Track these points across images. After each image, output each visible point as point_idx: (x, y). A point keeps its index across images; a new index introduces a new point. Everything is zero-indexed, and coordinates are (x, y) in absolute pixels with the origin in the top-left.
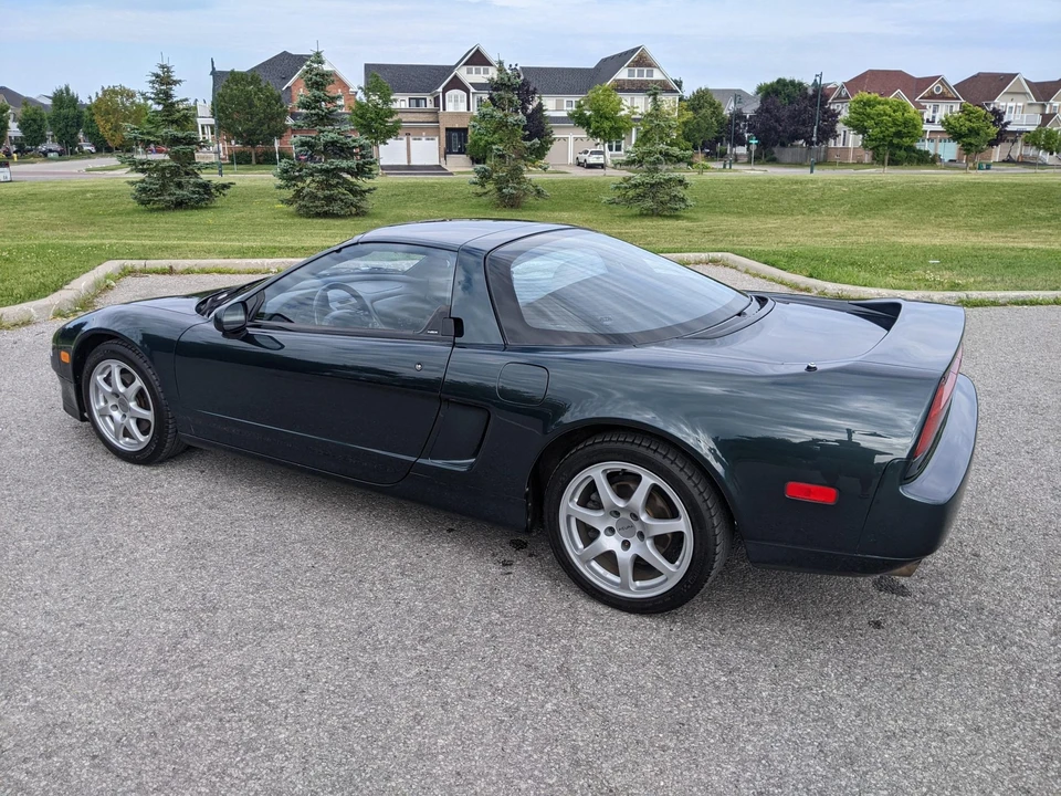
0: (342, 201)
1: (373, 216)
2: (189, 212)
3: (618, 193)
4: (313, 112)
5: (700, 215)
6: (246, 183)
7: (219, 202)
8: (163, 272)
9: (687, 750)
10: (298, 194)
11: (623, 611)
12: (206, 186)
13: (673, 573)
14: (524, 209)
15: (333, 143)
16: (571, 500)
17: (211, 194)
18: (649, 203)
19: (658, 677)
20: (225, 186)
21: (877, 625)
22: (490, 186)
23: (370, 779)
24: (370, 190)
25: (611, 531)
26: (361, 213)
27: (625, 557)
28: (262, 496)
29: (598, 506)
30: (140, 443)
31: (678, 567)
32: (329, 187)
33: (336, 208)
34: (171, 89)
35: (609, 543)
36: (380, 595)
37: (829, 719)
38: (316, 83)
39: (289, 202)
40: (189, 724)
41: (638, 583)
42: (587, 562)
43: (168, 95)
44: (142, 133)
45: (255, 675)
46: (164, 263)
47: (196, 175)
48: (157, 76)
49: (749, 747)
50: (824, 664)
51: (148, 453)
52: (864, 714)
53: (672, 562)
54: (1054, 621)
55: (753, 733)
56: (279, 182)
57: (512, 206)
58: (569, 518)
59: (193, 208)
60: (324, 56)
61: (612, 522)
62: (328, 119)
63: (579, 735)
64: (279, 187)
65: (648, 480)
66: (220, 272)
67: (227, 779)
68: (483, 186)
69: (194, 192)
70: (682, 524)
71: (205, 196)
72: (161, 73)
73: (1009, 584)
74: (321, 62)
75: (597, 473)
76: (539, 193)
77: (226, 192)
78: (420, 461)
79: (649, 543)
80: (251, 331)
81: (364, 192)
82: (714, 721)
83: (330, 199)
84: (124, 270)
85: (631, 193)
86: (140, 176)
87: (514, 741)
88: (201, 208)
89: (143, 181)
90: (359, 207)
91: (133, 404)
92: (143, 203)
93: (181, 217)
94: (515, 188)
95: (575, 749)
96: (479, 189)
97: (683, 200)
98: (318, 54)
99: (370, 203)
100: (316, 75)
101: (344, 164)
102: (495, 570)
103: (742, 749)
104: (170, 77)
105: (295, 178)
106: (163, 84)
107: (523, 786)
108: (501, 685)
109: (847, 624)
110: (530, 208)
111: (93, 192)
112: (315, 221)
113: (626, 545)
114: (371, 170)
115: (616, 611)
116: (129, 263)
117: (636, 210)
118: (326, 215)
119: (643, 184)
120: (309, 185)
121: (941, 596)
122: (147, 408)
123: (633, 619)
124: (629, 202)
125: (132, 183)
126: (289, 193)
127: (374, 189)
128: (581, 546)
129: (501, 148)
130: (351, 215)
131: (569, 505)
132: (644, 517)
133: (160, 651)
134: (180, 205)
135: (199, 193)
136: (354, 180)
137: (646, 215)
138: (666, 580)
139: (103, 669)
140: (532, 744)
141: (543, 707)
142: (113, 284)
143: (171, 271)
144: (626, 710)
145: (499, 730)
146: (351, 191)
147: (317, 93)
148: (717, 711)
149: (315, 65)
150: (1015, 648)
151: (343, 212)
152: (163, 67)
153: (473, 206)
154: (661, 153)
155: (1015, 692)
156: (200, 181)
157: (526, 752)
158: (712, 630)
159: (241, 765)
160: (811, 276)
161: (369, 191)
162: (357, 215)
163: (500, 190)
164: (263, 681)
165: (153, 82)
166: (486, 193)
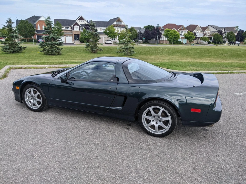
0: (55, 51)
1: (63, 55)
2: (16, 54)
3: (119, 50)
4: (48, 30)
5: (137, 55)
6: (30, 47)
7: (24, 51)
8: (20, 68)
9: (178, 162)
10: (44, 49)
11: (156, 137)
12: (20, 48)
13: (167, 128)
14: (98, 53)
15: (53, 38)
16: (145, 115)
17: (22, 49)
18: (126, 52)
19: (168, 149)
20: (25, 48)
21: (205, 137)
22: (89, 48)
23: (119, 172)
25: (153, 120)
27: (156, 126)
28: (69, 118)
29: (151, 115)
30: (38, 107)
31: (168, 127)
32: (52, 48)
33: (54, 53)
34: (11, 24)
35: (153, 123)
36: (105, 136)
37: (202, 154)
38: (49, 24)
39: (42, 51)
40: (76, 164)
41: (159, 131)
42: (148, 127)
43: (11, 26)
44: (4, 35)
45: (85, 154)
46: (20, 66)
47: (18, 45)
48: (8, 21)
49: (190, 160)
50: (198, 145)
51: (40, 109)
52: (208, 153)
53: (167, 126)
54: (236, 134)
55: (189, 158)
56: (40, 47)
57: (95, 53)
58: (144, 118)
59: (17, 53)
60: (50, 18)
61: (154, 119)
62: (51, 32)
63: (157, 161)
65: (162, 109)
66: (34, 68)
67: (90, 174)
68: (88, 48)
69: (17, 49)
70: (169, 118)
71: (20, 50)
72: (9, 20)
73: (226, 128)
74: (50, 19)
75: (151, 109)
76: (101, 50)
77: (25, 49)
78: (110, 108)
79: (162, 122)
80: (68, 81)
82: (181, 156)
83: (52, 51)
84: (10, 68)
85: (122, 50)
86: (3, 45)
87: (144, 163)
88: (19, 53)
89: (4, 46)
91: (36, 98)
92: (4, 51)
93: (14, 55)
94: (95, 49)
95: (157, 163)
97: (133, 52)
98: (49, 17)
99: (62, 52)
100: (48, 22)
101: (56, 43)
102: (126, 130)
103: (189, 161)
104: (11, 21)
105: (43, 46)
106: (9, 23)
107: (150, 171)
108: (137, 153)
109: (199, 137)
110: (99, 53)
112: (49, 56)
113: (157, 123)
114: (62, 44)
115: (154, 137)
116: (11, 66)
117: (123, 54)
118: (51, 55)
119: (125, 48)
120: (47, 48)
121: (215, 131)
122: (40, 99)
123: (158, 138)
124: (122, 52)
125: (2, 47)
126: (42, 49)
127: (63, 48)
128: (146, 124)
129: (92, 39)
130: (57, 55)
131: (144, 116)
132: (161, 117)
133: (62, 150)
134: (14, 52)
135: (19, 49)
136: (58, 46)
137: (125, 55)
138: (166, 130)
139: (51, 155)
140: (148, 163)
141: (147, 156)
142: (9, 71)
143: (22, 68)
144: (163, 156)
145: (141, 161)
146: (57, 49)
147: (49, 26)
148: (181, 154)
149: (48, 20)
150: (231, 140)
152: (9, 19)
153: (85, 53)
154: (128, 41)
155: (233, 147)
156: (19, 46)
157: (148, 164)
158: (174, 140)
159: (91, 171)
160: (168, 68)
161: (61, 49)
162: (59, 54)
163: (92, 49)
164: (88, 155)
165: (7, 23)
166: (88, 50)
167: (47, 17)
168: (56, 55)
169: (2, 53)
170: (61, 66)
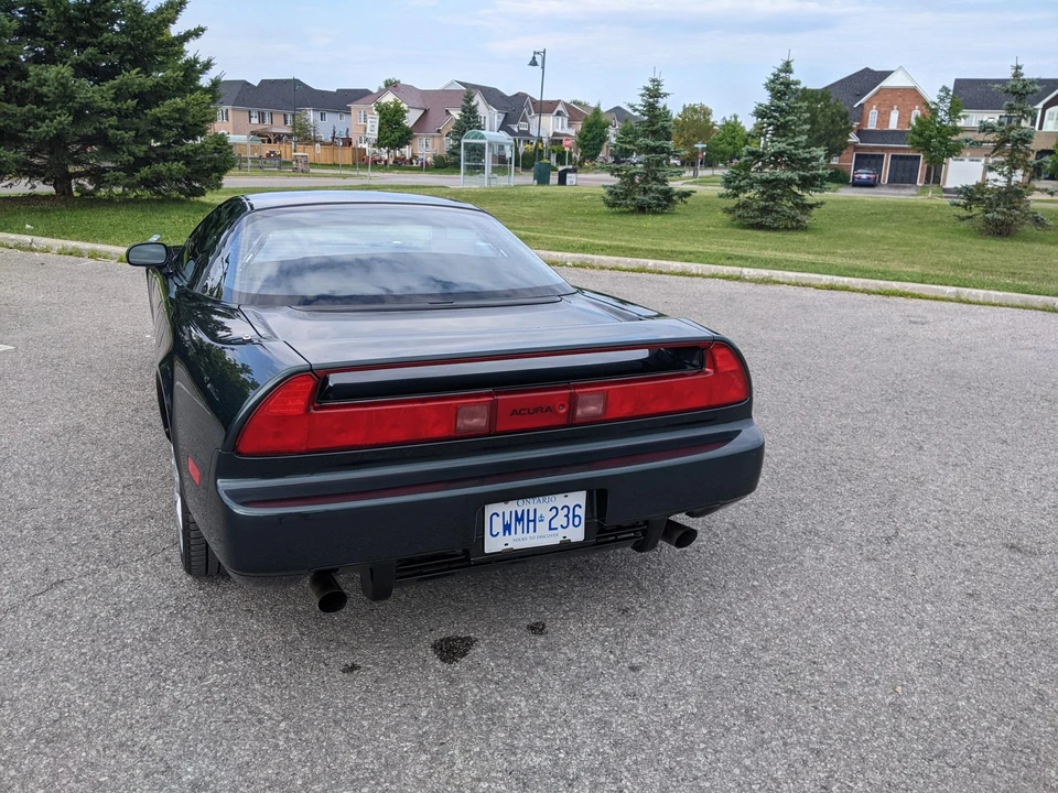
0: (777, 212)
6: (706, 193)
7: (680, 206)
12: (669, 193)
17: (671, 201)
20: (687, 194)
22: (976, 210)
24: (817, 204)
26: (799, 227)
32: (772, 198)
33: (768, 220)
34: (658, 102)
39: (728, 211)
43: (654, 107)
47: (663, 182)
48: (648, 89)
56: (723, 190)
57: (999, 234)
59: (655, 213)
60: (793, 65)
64: (721, 196)
68: (968, 209)
69: (654, 198)
71: (666, 202)
72: (651, 86)
74: (789, 71)
76: (1038, 221)
77: (687, 199)
81: (811, 206)
89: (614, 187)
90: (798, 221)
92: (610, 205)
94: (1004, 213)
96: (963, 213)
98: (788, 64)
99: (815, 218)
100: (782, 84)
104: (657, 90)
105: (738, 188)
106: (651, 97)
110: (1026, 239)
111: (592, 194)
112: (746, 231)
114: (822, 184)
120: (752, 195)
126: (732, 202)
127: (822, 203)
130: (786, 228)
134: (642, 209)
135: (658, 199)
136: (800, 192)
146: (797, 204)
149: (783, 75)
151: (775, 225)
152: (654, 81)
156: (662, 187)
162: (793, 229)
163: (985, 213)
165: (643, 95)
166: (969, 217)
167: (779, 64)
168: (776, 229)
169: (606, 213)
170: (625, 262)
